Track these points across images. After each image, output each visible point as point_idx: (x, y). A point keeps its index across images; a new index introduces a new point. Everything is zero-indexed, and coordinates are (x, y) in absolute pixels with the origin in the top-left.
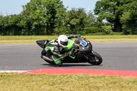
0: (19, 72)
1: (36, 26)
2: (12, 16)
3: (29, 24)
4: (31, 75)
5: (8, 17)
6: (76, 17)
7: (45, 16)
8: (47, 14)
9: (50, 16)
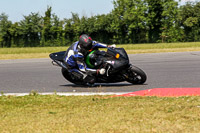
0: (118, 94)
1: (133, 30)
2: (99, 17)
3: (123, 28)
4: (136, 98)
5: (93, 18)
6: (193, 15)
7: (146, 15)
8: (150, 11)
9: (153, 14)
